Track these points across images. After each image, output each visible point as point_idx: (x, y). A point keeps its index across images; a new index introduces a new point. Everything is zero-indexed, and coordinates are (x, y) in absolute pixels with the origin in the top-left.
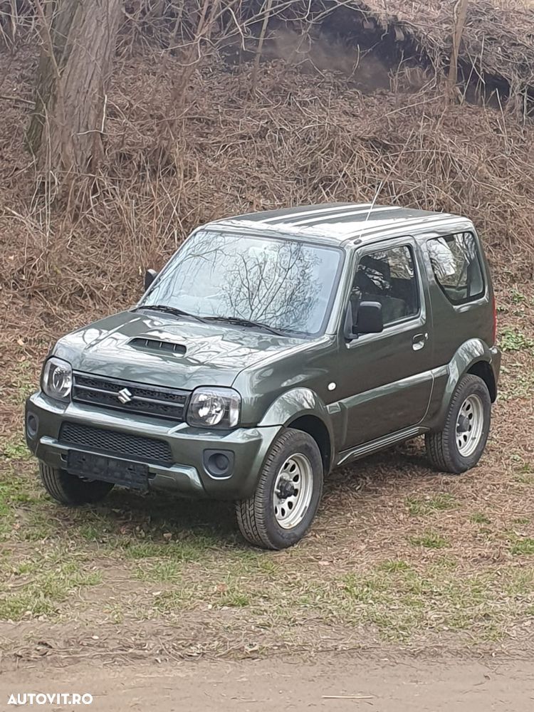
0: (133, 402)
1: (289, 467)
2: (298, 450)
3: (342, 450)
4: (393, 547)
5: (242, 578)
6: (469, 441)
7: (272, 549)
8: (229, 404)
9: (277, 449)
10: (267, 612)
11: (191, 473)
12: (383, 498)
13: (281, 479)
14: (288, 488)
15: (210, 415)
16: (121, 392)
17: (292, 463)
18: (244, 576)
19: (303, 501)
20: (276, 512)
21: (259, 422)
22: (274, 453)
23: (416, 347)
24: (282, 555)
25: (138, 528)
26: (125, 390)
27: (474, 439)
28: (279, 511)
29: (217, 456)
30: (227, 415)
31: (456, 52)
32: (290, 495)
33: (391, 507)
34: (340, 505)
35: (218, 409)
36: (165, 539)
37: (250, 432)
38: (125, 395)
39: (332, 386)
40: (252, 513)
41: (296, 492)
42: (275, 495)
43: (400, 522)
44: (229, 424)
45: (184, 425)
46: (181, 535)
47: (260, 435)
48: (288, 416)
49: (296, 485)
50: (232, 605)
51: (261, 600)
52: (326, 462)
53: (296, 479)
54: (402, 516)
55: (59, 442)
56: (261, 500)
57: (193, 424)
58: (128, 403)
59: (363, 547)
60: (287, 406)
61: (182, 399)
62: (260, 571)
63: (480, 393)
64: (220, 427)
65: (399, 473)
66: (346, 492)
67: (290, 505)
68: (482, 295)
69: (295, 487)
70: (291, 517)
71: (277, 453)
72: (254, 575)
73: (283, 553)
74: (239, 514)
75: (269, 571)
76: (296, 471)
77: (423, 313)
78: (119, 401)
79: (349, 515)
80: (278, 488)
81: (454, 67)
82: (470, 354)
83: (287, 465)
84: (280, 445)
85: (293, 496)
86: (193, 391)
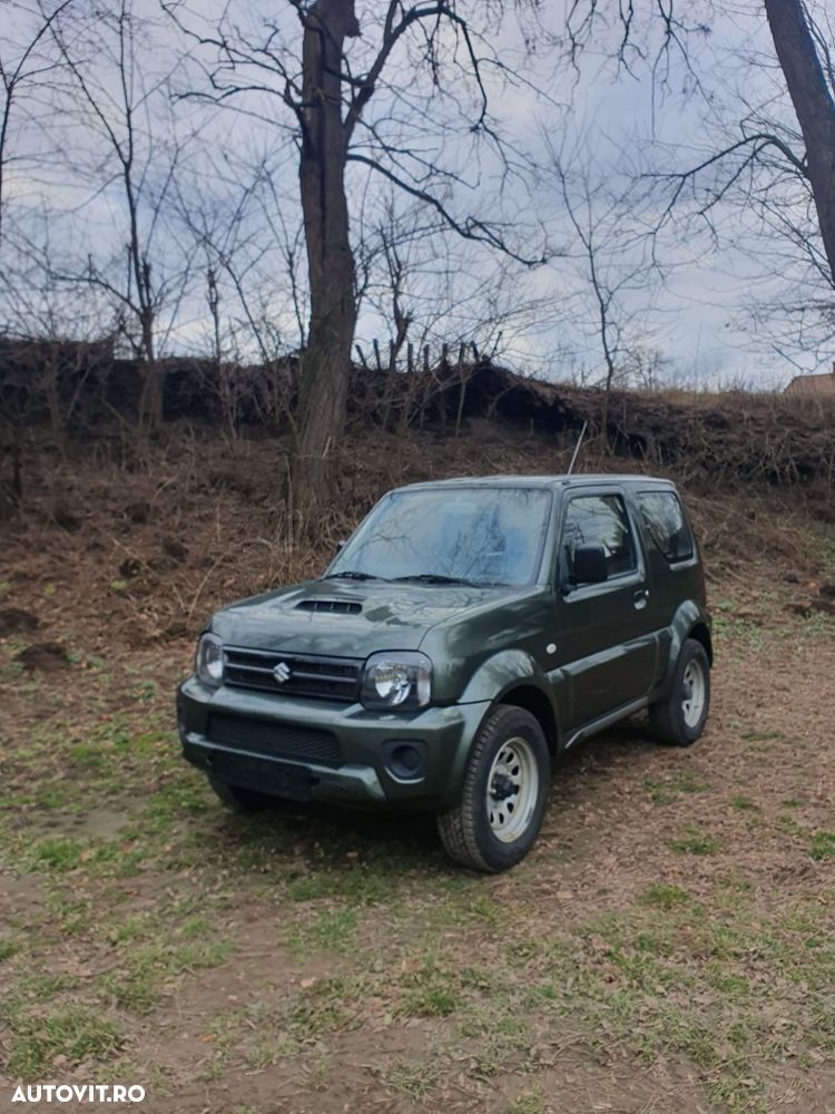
0: (292, 681)
1: (505, 757)
2: (516, 733)
3: (569, 730)
4: (651, 859)
5: (448, 935)
6: (692, 708)
7: (489, 873)
8: (415, 673)
9: (487, 733)
10: (486, 1030)
11: (368, 776)
12: (614, 781)
13: (496, 775)
14: (506, 787)
15: (394, 692)
16: (277, 668)
17: (509, 751)
18: (450, 930)
19: (527, 800)
20: (492, 820)
21: (459, 697)
22: (484, 740)
23: (639, 605)
24: (506, 883)
25: (317, 845)
26: (282, 665)
27: (696, 707)
28: (496, 818)
29: (402, 749)
30: (414, 690)
31: (604, 419)
32: (509, 795)
33: (629, 793)
34: (569, 795)
35: (404, 682)
36: (348, 860)
37: (448, 711)
38: (282, 673)
39: (551, 648)
40: (458, 827)
41: (516, 789)
42: (489, 799)
43: (647, 815)
44: (417, 702)
45: (357, 708)
46: (370, 853)
47: (460, 716)
48: (498, 689)
49: (515, 780)
50: (427, 1014)
51: (476, 994)
52: (552, 744)
53: (515, 771)
54: (647, 808)
55: (208, 739)
56: (470, 809)
57: (369, 704)
58: (286, 682)
59: (611, 860)
60: (496, 676)
61: (352, 671)
62: (473, 918)
63: (699, 658)
64: (406, 708)
65: (623, 749)
66: (572, 775)
67: (510, 807)
68: (690, 557)
69: (515, 783)
70: (513, 824)
71: (488, 740)
72: (465, 928)
73: (505, 879)
74: (441, 829)
75: (487, 919)
76: (514, 762)
77: (641, 566)
78: (275, 680)
79: (581, 808)
80: (493, 786)
81: (604, 428)
82: (687, 616)
83: (502, 754)
84: (491, 728)
85: (513, 796)
86: (366, 659)
